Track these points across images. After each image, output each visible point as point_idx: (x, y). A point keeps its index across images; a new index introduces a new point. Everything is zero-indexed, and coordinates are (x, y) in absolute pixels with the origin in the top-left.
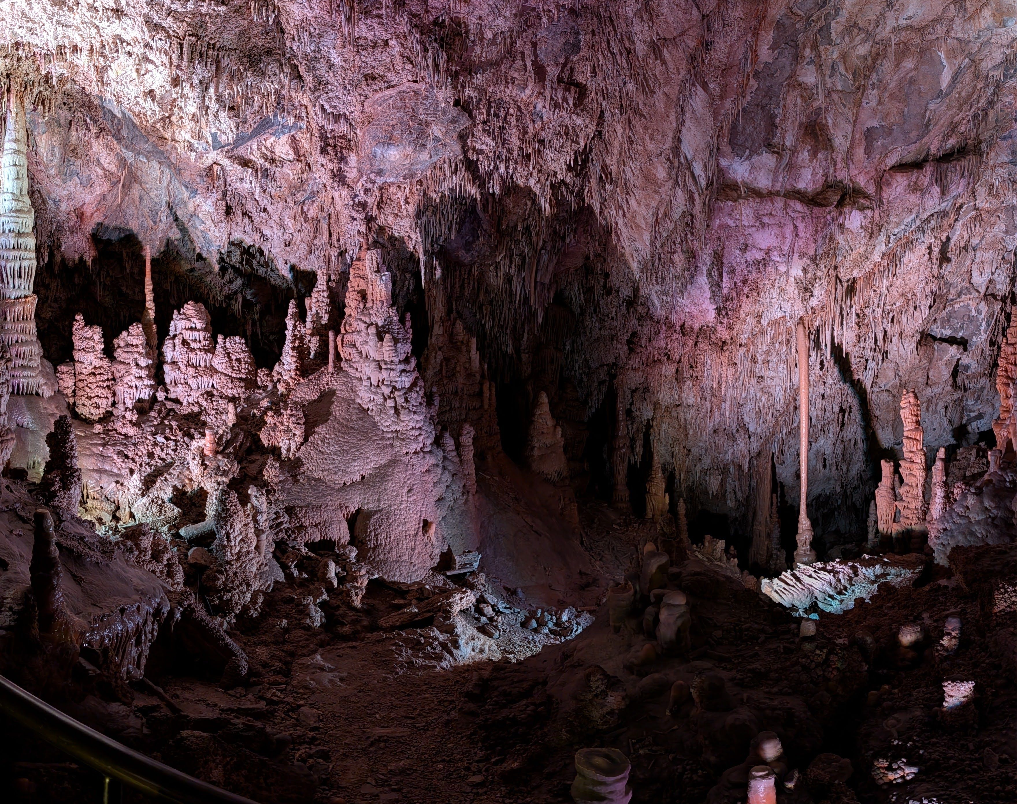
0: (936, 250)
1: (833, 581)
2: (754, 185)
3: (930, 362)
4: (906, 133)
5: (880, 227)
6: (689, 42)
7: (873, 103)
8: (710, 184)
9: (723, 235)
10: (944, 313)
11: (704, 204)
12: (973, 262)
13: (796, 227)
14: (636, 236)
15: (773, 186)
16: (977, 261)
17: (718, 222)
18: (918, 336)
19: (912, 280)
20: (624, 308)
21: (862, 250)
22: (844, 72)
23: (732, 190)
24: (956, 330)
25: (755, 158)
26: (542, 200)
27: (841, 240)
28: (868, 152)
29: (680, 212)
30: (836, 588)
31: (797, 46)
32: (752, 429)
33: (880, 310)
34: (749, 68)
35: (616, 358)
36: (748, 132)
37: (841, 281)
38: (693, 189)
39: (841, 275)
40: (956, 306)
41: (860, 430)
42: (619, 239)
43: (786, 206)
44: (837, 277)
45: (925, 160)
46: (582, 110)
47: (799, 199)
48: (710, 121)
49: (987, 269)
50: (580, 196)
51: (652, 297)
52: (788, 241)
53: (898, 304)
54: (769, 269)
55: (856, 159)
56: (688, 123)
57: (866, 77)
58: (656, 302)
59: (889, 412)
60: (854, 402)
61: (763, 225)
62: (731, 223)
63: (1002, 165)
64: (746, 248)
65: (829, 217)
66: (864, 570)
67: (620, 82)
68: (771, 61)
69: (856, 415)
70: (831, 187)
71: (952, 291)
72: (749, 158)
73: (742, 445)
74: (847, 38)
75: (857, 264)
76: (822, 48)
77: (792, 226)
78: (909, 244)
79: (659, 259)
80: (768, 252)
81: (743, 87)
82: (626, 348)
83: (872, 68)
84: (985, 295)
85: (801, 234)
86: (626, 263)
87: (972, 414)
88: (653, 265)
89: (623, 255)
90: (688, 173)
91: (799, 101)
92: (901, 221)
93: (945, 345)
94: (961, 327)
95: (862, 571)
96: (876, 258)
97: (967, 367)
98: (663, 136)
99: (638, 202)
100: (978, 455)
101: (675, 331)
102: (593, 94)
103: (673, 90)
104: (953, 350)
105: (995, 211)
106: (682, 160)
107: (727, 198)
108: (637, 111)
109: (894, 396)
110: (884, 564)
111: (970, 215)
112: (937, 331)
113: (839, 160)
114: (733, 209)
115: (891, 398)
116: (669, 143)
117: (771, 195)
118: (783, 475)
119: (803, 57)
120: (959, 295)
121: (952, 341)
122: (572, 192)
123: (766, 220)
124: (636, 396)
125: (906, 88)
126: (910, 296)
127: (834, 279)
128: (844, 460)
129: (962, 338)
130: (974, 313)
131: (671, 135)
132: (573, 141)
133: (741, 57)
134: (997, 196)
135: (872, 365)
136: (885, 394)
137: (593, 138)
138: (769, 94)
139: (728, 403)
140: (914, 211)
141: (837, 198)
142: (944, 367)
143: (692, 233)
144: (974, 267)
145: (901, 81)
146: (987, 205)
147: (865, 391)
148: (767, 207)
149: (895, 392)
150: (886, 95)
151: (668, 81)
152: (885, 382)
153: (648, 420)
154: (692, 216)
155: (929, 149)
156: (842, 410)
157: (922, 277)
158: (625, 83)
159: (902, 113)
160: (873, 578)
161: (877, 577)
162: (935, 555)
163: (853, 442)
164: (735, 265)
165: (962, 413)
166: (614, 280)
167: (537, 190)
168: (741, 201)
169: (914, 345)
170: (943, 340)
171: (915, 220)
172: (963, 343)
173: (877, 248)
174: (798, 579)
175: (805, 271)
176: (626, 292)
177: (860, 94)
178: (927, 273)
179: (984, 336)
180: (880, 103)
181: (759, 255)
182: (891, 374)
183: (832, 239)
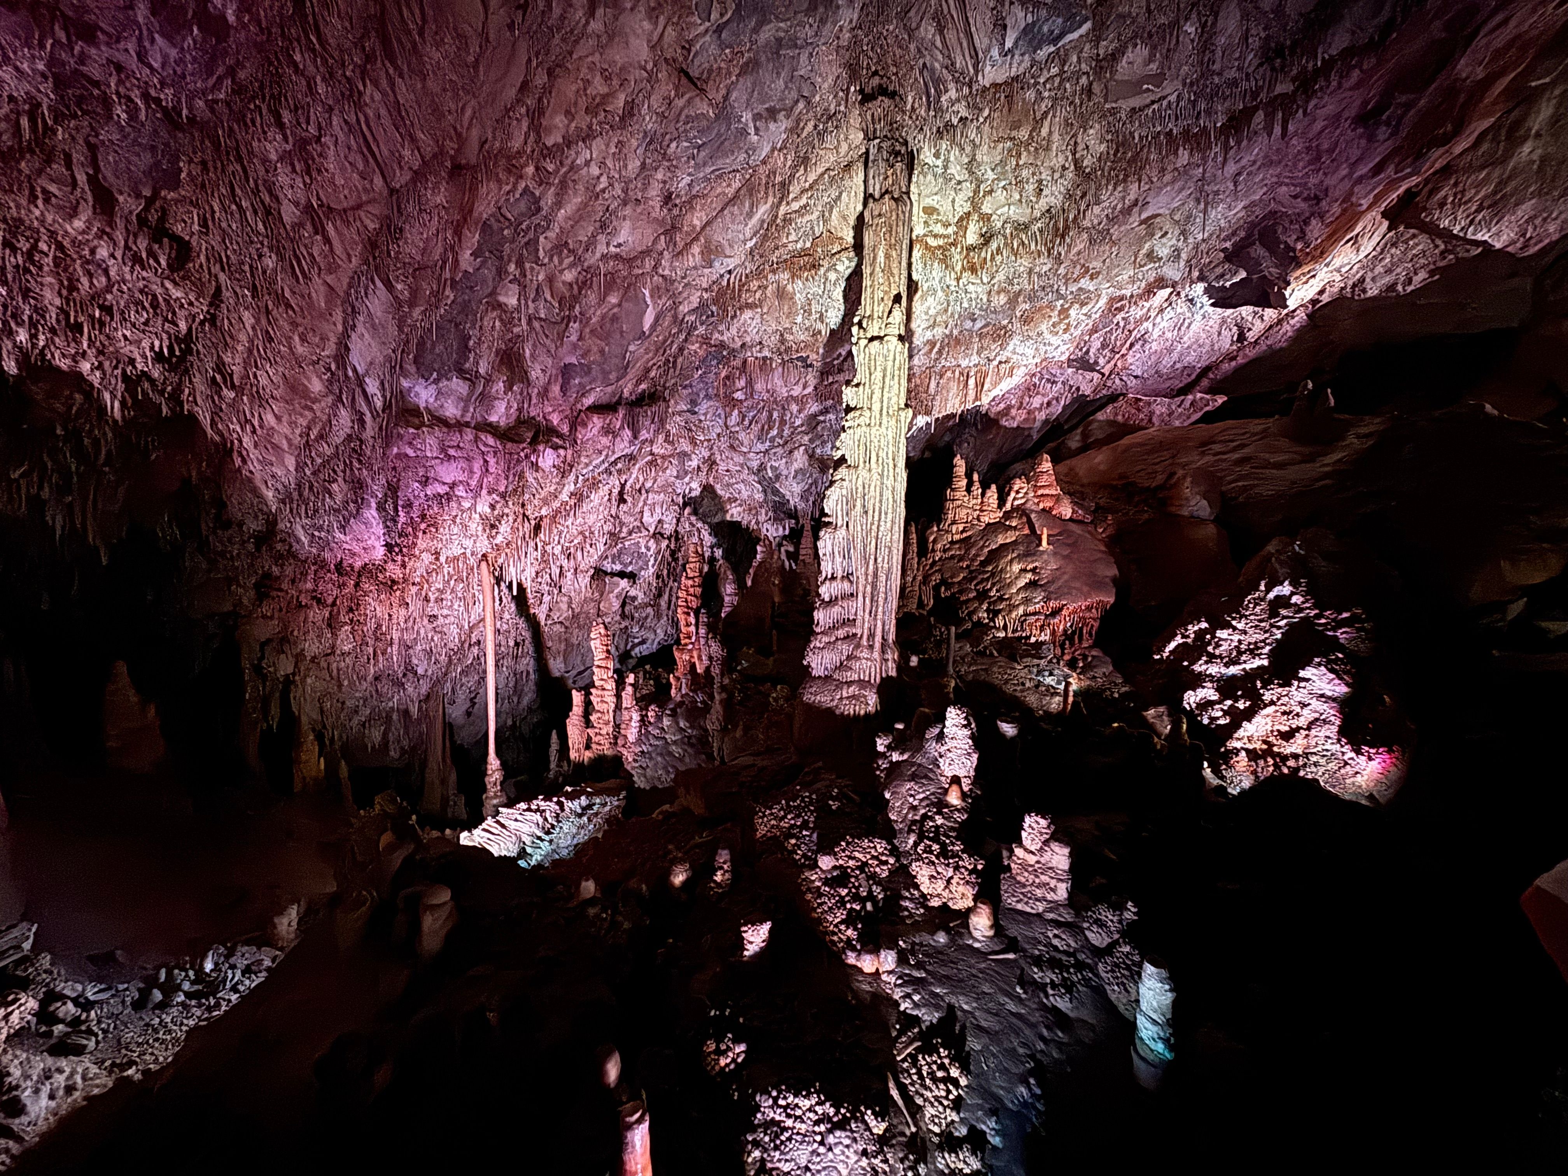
0: (616, 491)
1: (541, 821)
2: (441, 412)
3: (601, 595)
4: (605, 374)
5: (572, 466)
6: (367, 222)
7: (574, 338)
8: (387, 407)
9: (400, 465)
10: (615, 550)
11: (381, 428)
12: (645, 504)
13: (486, 461)
14: (274, 459)
15: (462, 416)
16: (649, 502)
17: (395, 450)
18: (592, 571)
19: (591, 519)
20: (251, 547)
21: (552, 489)
22: (549, 298)
23: (414, 416)
24: (626, 566)
25: (444, 383)
26: (107, 396)
27: (530, 476)
28: (564, 390)
29: (342, 435)
30: (543, 828)
31: (502, 257)
32: (420, 671)
33: (560, 547)
34: (447, 274)
35: (235, 606)
36: (437, 351)
37: (528, 520)
38: (365, 409)
39: (528, 513)
40: (627, 543)
41: (532, 662)
42: (244, 461)
43: (477, 439)
44: (524, 515)
45: (619, 403)
46: (183, 278)
47: (490, 433)
48: (392, 330)
49: (658, 510)
50: (175, 398)
51: (296, 533)
52: (476, 476)
53: (576, 541)
54: (453, 504)
55: (551, 395)
56: (360, 328)
57: (571, 308)
58: (303, 539)
59: (560, 642)
60: (527, 635)
61: (449, 457)
62: (410, 452)
63: (680, 413)
64: (426, 481)
65: (522, 454)
66: (570, 804)
67: (254, 252)
68: (471, 271)
69: (529, 647)
70: (524, 422)
71: (625, 530)
72: (436, 381)
73: (410, 690)
74: (556, 259)
75: (545, 502)
76: (527, 265)
77: (482, 462)
78: (594, 485)
79: (311, 488)
80: (452, 486)
81: (437, 295)
82: (252, 593)
83: (575, 299)
84: (654, 534)
85: (492, 470)
86: (255, 491)
87: (636, 641)
88: (300, 495)
89: (250, 480)
90: (358, 390)
91: (497, 323)
92: (591, 462)
93: (616, 579)
94: (631, 563)
95: (568, 804)
96: (564, 497)
97: (634, 598)
98: (321, 339)
99: (278, 418)
100: (645, 678)
101: (329, 571)
102: (203, 258)
103: (340, 281)
104: (624, 583)
105: (670, 456)
106: (350, 373)
107: (408, 425)
108: (280, 299)
109: (566, 628)
110: (589, 795)
111: (646, 460)
112: (608, 566)
113: (534, 395)
114: (416, 436)
115: (563, 630)
116: (330, 350)
117: (460, 426)
118: (453, 716)
119: (506, 272)
120: (630, 533)
121: (622, 575)
122: (162, 393)
123: (452, 452)
124: (268, 649)
125: (608, 325)
126: (587, 534)
127: (521, 517)
128: (515, 691)
129: (631, 572)
130: (643, 550)
131: (333, 339)
132: (166, 320)
133: (437, 257)
134: (672, 443)
135: (547, 598)
136: (558, 626)
137: (202, 323)
138: (465, 308)
139: (395, 647)
140: (604, 453)
141: (530, 435)
142: (614, 600)
143: (360, 462)
144: (646, 508)
145: (603, 317)
146: (663, 451)
147: (539, 623)
148: (456, 438)
149: (567, 624)
150: (587, 330)
151: (332, 268)
152: (558, 614)
153: (287, 676)
154: (361, 441)
155: (622, 392)
156: (517, 644)
157: (601, 517)
158: (260, 256)
159: (602, 352)
160: (579, 811)
161: (584, 809)
162: (635, 779)
163: (524, 674)
164: (412, 498)
165: (627, 640)
166: (235, 511)
167: (96, 378)
168: (424, 429)
169: (588, 579)
170: (613, 574)
171: (603, 462)
172: (632, 577)
173: (566, 488)
174: (503, 826)
175: (493, 507)
176: (254, 525)
177: (564, 325)
178: (606, 512)
179: (651, 570)
180: (580, 338)
181: (442, 490)
182: (564, 606)
183: (521, 476)
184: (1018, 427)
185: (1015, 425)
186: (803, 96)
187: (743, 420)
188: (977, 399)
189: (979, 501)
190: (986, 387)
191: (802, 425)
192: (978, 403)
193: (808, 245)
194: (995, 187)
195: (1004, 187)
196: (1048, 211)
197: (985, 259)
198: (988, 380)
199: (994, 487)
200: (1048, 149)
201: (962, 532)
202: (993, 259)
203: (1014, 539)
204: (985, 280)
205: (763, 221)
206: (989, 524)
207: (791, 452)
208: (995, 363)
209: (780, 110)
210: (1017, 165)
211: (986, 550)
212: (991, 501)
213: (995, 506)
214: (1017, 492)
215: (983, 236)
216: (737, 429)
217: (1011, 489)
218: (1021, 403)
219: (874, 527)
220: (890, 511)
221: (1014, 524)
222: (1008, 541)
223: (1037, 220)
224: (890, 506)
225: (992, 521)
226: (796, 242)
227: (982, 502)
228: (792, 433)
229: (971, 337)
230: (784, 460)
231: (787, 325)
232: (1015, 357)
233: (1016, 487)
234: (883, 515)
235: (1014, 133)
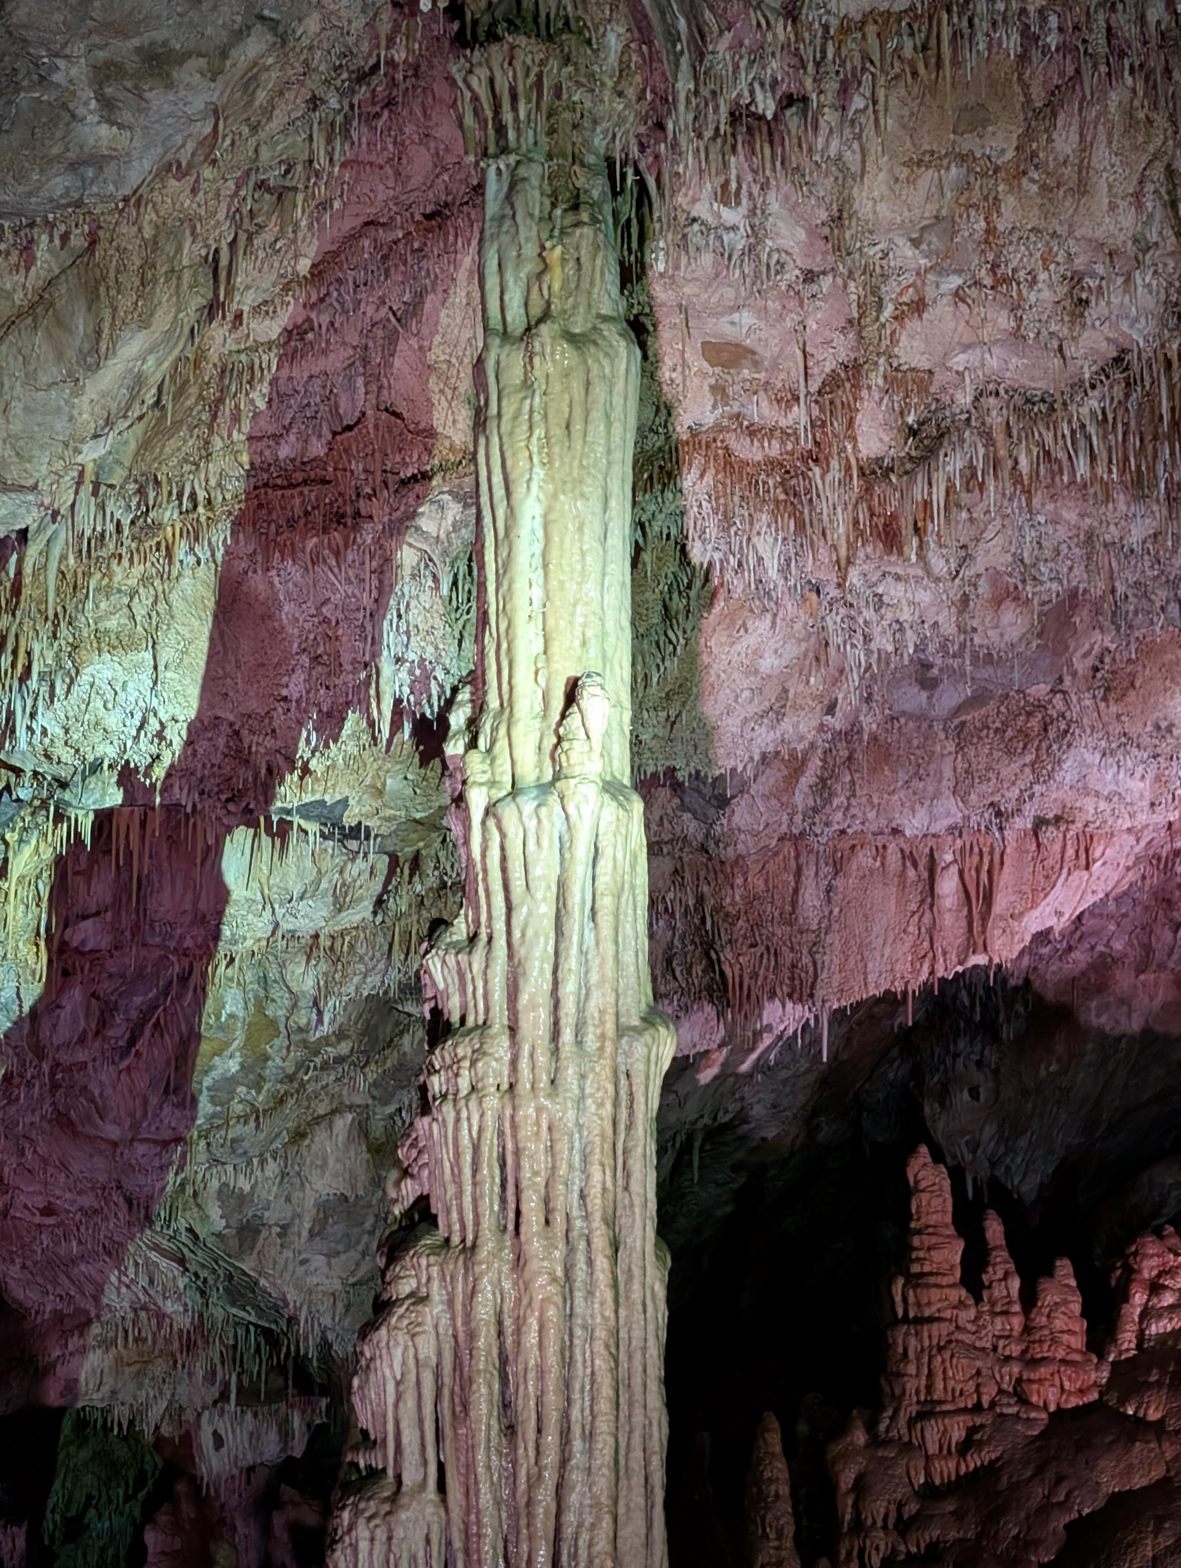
184: (1146, 1032)
185: (1136, 1025)
186: (262, 18)
187: (103, 1023)
188: (971, 945)
189: (1017, 1322)
190: (1001, 903)
191: (341, 1035)
192: (980, 959)
193: (317, 448)
194: (930, 293)
195: (958, 296)
196: (1118, 360)
197: (927, 504)
198: (1006, 879)
199: (1064, 1268)
200: (1082, 189)
201: (966, 1446)
202: (951, 502)
203: (1157, 1473)
204: (939, 565)
205: (139, 380)
206: (1060, 1416)
207: (298, 1136)
208: (1023, 823)
209: (184, 57)
210: (990, 231)
211: (1060, 1521)
212: (1059, 1323)
213: (1078, 1342)
214: (1155, 1288)
215: (913, 432)
216: (82, 1056)
217: (1130, 1272)
218: (1148, 949)
219: (545, 1496)
220: (604, 1426)
221: (1153, 1415)
222: (1139, 1482)
223: (1080, 387)
224: (604, 1406)
225: (1074, 1402)
226: (276, 438)
227: (1027, 1329)
228: (301, 1065)
229: (929, 737)
230: (272, 1168)
231: (254, 705)
232: (1089, 804)
233: (1148, 1269)
234: (577, 1444)
235: (968, 143)
